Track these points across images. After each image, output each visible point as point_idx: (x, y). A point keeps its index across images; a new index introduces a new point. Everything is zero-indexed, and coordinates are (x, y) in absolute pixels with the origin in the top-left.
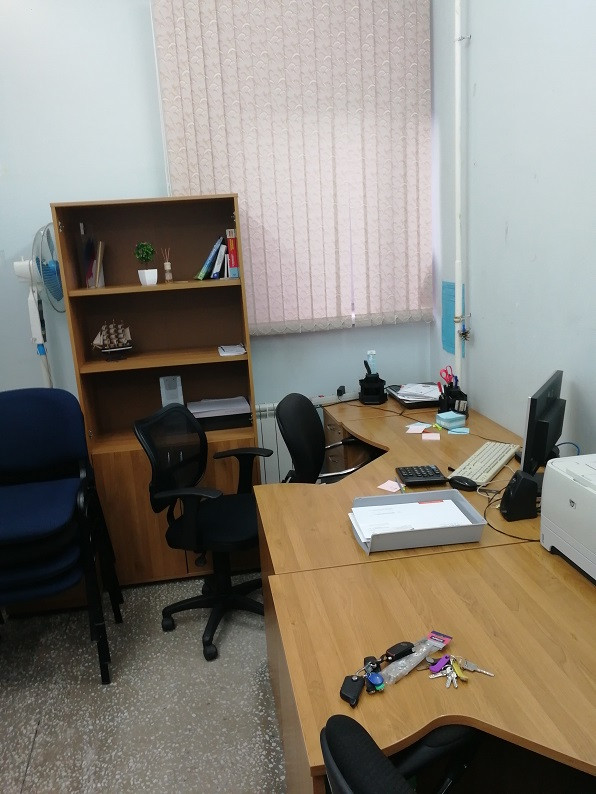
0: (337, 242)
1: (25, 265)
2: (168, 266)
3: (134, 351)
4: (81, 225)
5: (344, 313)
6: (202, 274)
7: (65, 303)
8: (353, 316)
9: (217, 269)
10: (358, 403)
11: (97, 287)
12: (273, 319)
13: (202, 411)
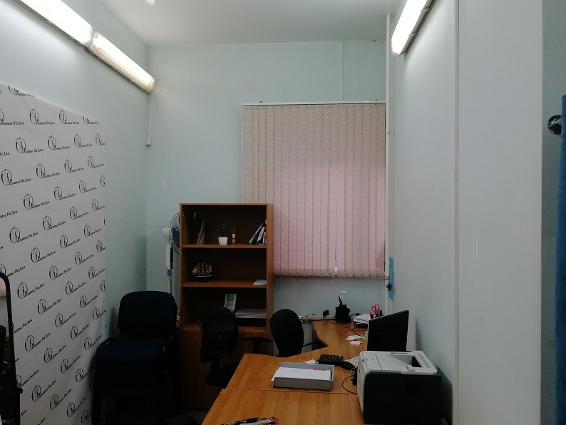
2: (234, 236)
4: (195, 213)
5: (331, 268)
6: (251, 241)
7: (180, 251)
8: (336, 270)
9: (259, 239)
10: (334, 322)
12: (290, 267)
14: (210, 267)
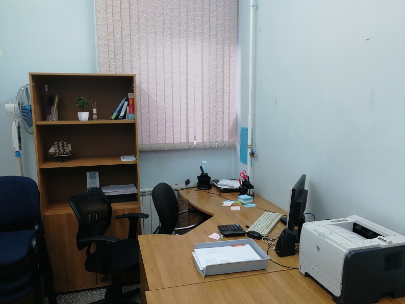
0: (187, 104)
1: (12, 106)
2: (95, 111)
3: (72, 157)
4: (46, 86)
5: (190, 141)
6: (114, 116)
7: (34, 129)
8: (195, 143)
9: (122, 114)
10: (196, 189)
11: (53, 120)
12: (152, 142)
13: (109, 191)
14: (70, 145)
